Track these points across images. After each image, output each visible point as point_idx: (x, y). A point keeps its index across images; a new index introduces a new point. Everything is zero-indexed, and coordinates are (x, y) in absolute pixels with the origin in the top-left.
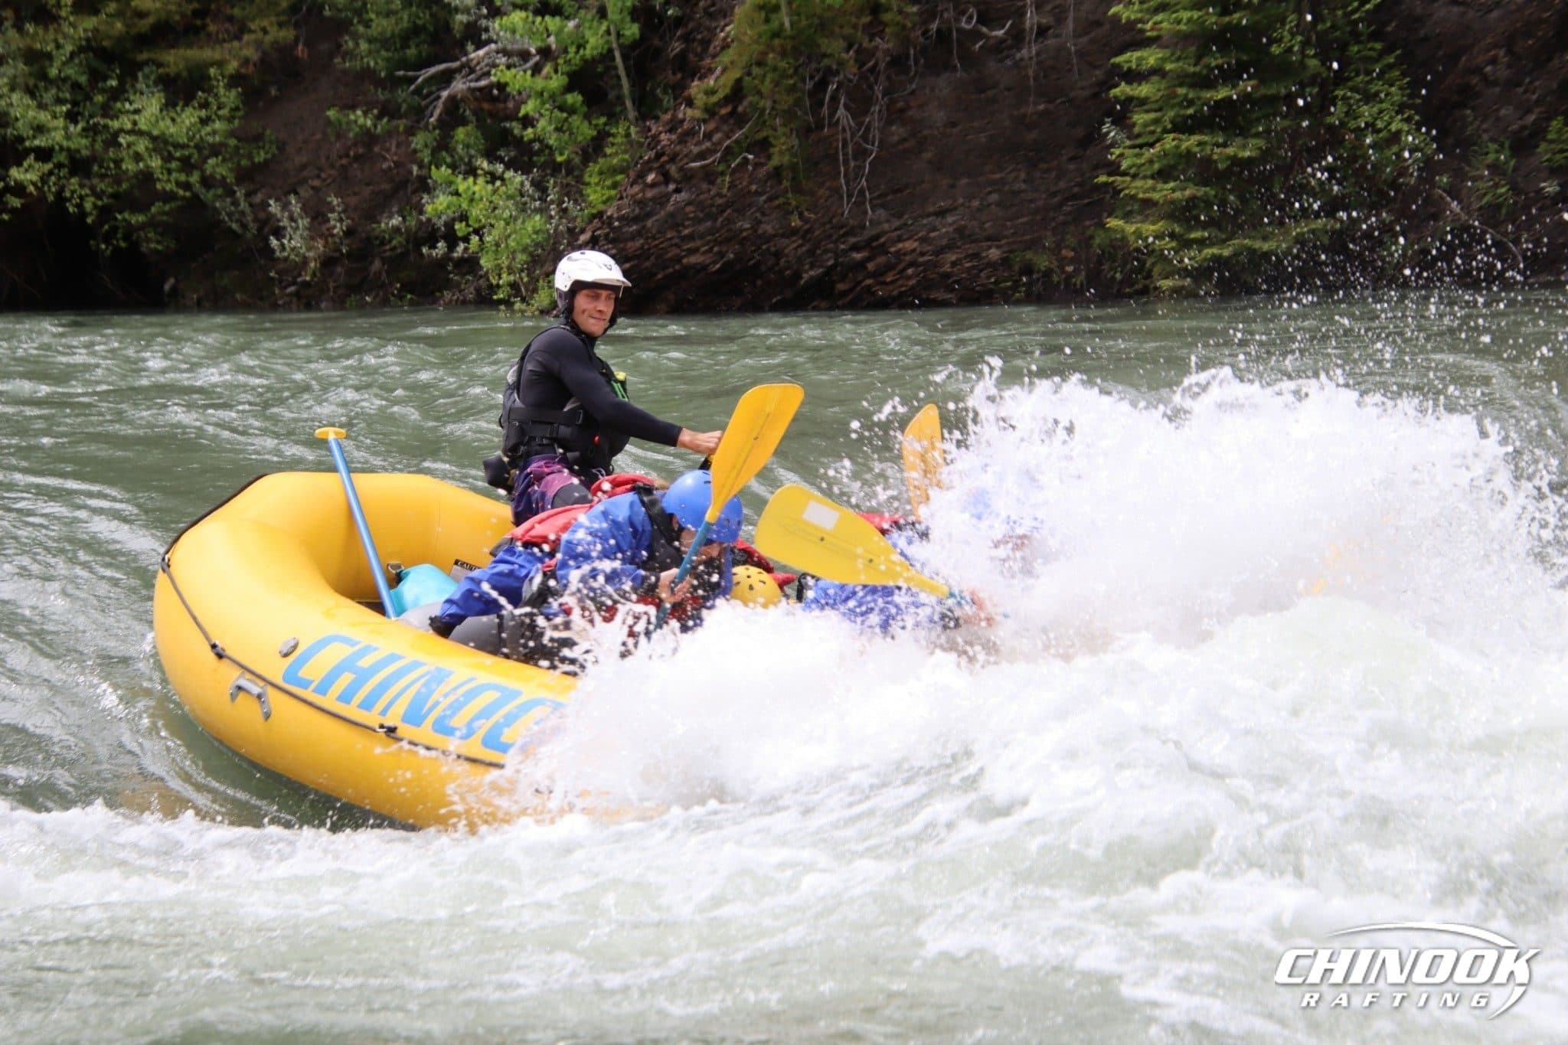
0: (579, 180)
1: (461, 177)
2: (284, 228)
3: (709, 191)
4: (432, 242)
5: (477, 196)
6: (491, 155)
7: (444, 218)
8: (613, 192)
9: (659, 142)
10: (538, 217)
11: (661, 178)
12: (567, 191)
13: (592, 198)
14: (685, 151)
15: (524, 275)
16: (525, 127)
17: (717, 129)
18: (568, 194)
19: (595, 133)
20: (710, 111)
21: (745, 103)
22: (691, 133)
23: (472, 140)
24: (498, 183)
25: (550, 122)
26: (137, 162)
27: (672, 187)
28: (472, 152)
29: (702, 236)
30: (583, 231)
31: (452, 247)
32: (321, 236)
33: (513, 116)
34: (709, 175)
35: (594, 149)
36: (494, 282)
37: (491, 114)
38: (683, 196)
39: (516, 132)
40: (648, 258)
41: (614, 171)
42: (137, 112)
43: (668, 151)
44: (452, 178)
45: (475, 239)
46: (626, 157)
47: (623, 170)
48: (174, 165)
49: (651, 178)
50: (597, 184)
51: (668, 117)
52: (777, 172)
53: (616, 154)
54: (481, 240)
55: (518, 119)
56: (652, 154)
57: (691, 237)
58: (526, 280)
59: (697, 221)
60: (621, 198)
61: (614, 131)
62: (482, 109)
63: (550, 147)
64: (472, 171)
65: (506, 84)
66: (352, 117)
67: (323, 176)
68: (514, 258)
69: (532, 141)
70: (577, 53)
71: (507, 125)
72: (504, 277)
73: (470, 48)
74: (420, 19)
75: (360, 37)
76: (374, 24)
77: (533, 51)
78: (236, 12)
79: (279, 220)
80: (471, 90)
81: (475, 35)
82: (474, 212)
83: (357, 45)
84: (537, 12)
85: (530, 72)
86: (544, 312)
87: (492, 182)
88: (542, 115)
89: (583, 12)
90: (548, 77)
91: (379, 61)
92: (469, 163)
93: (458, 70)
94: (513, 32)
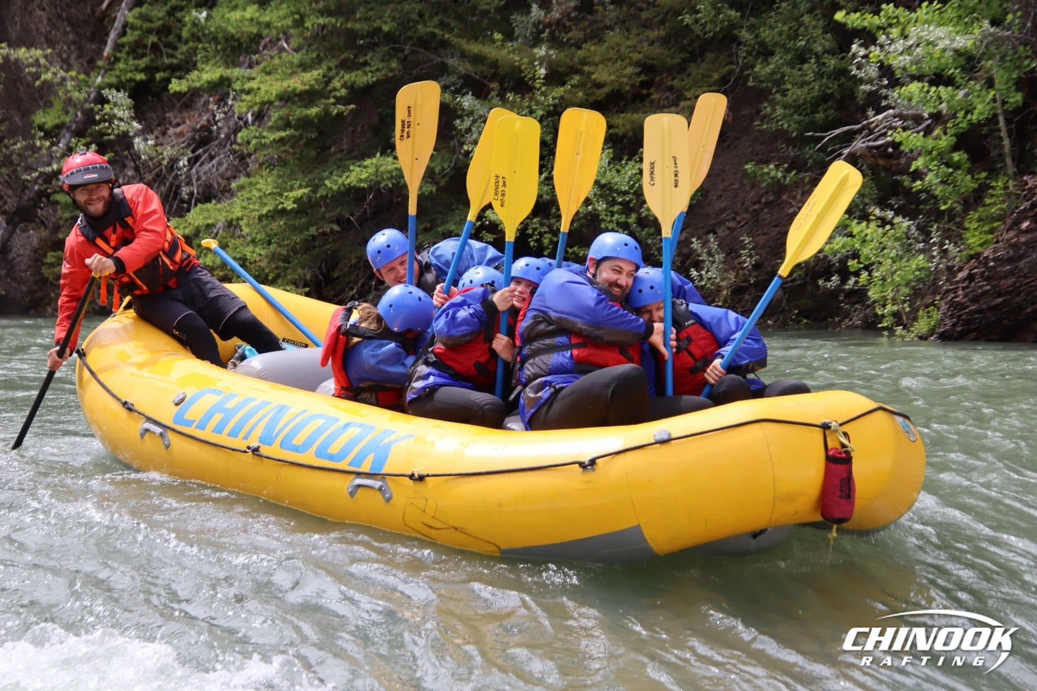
0: (960, 225)
1: (856, 221)
2: (703, 261)
4: (827, 274)
5: (868, 238)
6: (883, 204)
7: (839, 256)
8: (990, 237)
10: (921, 257)
11: (1034, 225)
12: (947, 235)
13: (970, 241)
15: (906, 305)
16: (914, 180)
18: (948, 238)
19: (976, 186)
23: (867, 191)
24: (888, 227)
25: (937, 176)
28: (867, 200)
30: (961, 269)
31: (844, 280)
32: (732, 269)
33: (905, 171)
35: (974, 199)
36: (880, 313)
37: (886, 169)
39: (906, 184)
40: (1018, 295)
41: (992, 218)
44: (848, 222)
45: (864, 275)
46: (1004, 206)
47: (1000, 218)
48: (616, 208)
49: (1025, 225)
50: (976, 229)
53: (994, 204)
54: (870, 275)
55: (909, 174)
56: (1027, 204)
58: (908, 309)
60: (997, 242)
61: (994, 184)
62: (877, 165)
63: (935, 197)
64: (865, 217)
65: (900, 143)
66: (766, 170)
67: (738, 218)
68: (898, 291)
69: (920, 191)
70: (965, 117)
71: (899, 178)
72: (889, 307)
73: (871, 113)
74: (829, 88)
75: (777, 103)
76: (790, 93)
77: (926, 115)
78: (676, 83)
79: (699, 255)
80: (870, 148)
81: (875, 102)
82: (865, 251)
83: (774, 110)
84: (932, 83)
85: (922, 134)
86: (922, 338)
87: (883, 226)
88: (930, 170)
89: (972, 83)
90: (937, 138)
91: (792, 124)
92: (863, 210)
93: (859, 131)
94: (910, 100)
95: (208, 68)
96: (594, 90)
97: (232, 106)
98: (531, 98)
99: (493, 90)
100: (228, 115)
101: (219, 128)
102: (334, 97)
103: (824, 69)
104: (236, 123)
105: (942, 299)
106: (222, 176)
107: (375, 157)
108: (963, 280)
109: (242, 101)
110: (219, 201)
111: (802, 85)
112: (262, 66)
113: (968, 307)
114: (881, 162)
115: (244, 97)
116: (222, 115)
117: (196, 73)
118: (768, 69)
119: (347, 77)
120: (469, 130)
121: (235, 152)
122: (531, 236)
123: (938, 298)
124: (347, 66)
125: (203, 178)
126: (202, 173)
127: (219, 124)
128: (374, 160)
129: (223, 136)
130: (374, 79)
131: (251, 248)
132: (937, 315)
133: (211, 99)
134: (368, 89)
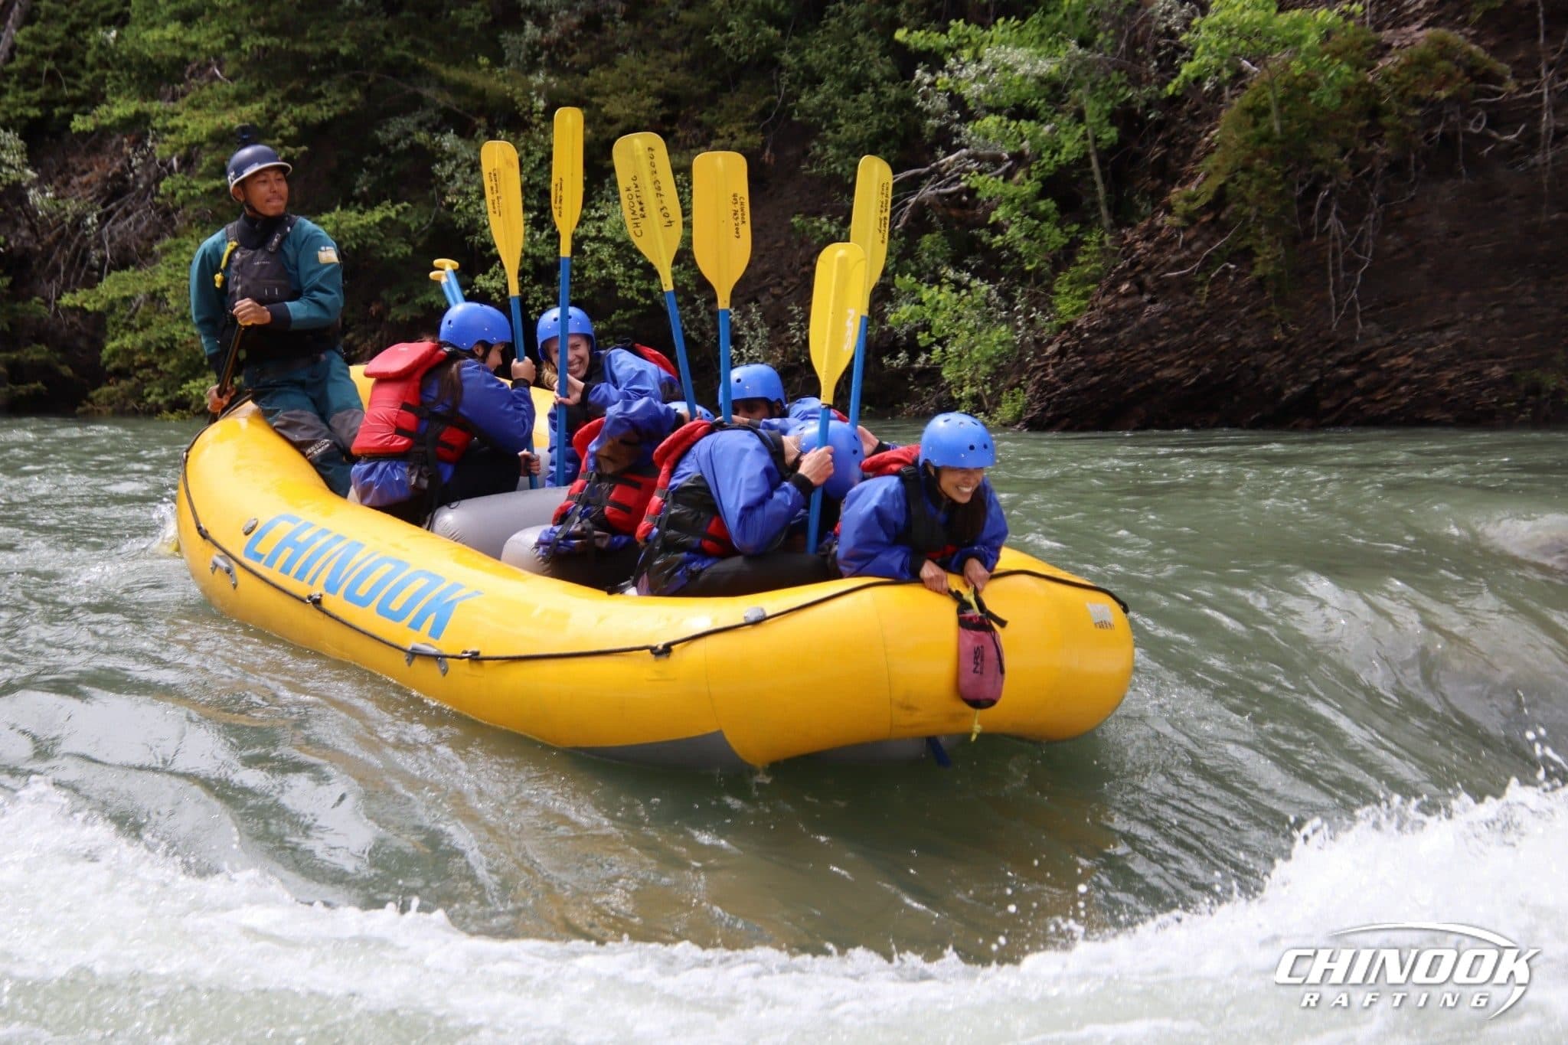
0: (1048, 289)
1: (925, 285)
2: (743, 336)
3: (1186, 302)
4: (893, 352)
5: (941, 305)
6: (957, 264)
7: (906, 327)
8: (1084, 302)
9: (1135, 250)
10: (1004, 328)
11: (1135, 288)
12: (1035, 301)
13: (1061, 308)
14: (1162, 260)
15: (986, 387)
16: (994, 235)
17: (1196, 238)
18: (1036, 304)
19: (1067, 241)
20: (1190, 218)
21: (1228, 210)
22: (1169, 241)
23: (938, 249)
24: (964, 292)
25: (1020, 229)
26: (600, 270)
27: (1146, 297)
28: (938, 260)
29: (1176, 349)
30: (1050, 343)
31: (913, 356)
32: (780, 345)
33: (982, 223)
34: (1186, 285)
35: (1065, 257)
36: (956, 397)
37: (959, 222)
38: (1158, 307)
39: (984, 239)
40: (1118, 372)
41: (1086, 280)
42: (602, 218)
43: (1144, 259)
44: (917, 286)
45: (937, 350)
46: (1099, 265)
47: (1095, 280)
48: (636, 272)
49: (1124, 288)
50: (1067, 294)
51: (1145, 224)
52: (1261, 281)
53: (1088, 263)
54: (943, 351)
55: (987, 227)
56: (1126, 263)
57: (1164, 350)
58: (989, 392)
59: (1173, 333)
60: (1092, 309)
61: (1087, 238)
62: (951, 216)
63: (1018, 255)
64: (936, 280)
65: (976, 190)
66: (817, 224)
67: (785, 283)
68: (977, 370)
69: (1001, 248)
70: (1051, 158)
71: (976, 232)
72: (967, 389)
73: (940, 153)
74: (890, 123)
75: (829, 142)
76: (843, 129)
77: (1006, 156)
78: (705, 117)
79: (738, 329)
80: (940, 196)
81: (946, 140)
82: (938, 322)
83: (825, 150)
84: (1012, 116)
85: (1001, 178)
86: (1005, 425)
87: (957, 290)
88: (1012, 222)
89: (1059, 116)
90: (1020, 183)
91: (847, 167)
92: (935, 272)
93: (927, 176)
94: (986, 137)
95: (119, 102)
96: (606, 127)
97: (152, 148)
98: (527, 138)
99: (479, 126)
100: (149, 160)
101: (136, 177)
102: (281, 137)
103: (883, 100)
104: (158, 170)
105: (1029, 378)
106: (141, 236)
107: (333, 209)
108: (1053, 355)
109: (164, 142)
110: (139, 267)
111: (858, 119)
112: (188, 98)
113: (1059, 388)
114: (954, 213)
115: (167, 137)
116: (140, 160)
117: (105, 107)
118: (816, 100)
119: (296, 111)
120: (451, 177)
121: (158, 206)
122: (532, 307)
123: (1024, 377)
124: (297, 97)
125: (118, 239)
126: (116, 233)
127: (137, 171)
128: (333, 216)
129: (141, 186)
130: (331, 114)
131: (180, 326)
132: (1023, 398)
133: (126, 140)
134: (324, 126)
